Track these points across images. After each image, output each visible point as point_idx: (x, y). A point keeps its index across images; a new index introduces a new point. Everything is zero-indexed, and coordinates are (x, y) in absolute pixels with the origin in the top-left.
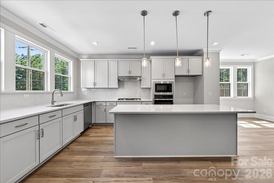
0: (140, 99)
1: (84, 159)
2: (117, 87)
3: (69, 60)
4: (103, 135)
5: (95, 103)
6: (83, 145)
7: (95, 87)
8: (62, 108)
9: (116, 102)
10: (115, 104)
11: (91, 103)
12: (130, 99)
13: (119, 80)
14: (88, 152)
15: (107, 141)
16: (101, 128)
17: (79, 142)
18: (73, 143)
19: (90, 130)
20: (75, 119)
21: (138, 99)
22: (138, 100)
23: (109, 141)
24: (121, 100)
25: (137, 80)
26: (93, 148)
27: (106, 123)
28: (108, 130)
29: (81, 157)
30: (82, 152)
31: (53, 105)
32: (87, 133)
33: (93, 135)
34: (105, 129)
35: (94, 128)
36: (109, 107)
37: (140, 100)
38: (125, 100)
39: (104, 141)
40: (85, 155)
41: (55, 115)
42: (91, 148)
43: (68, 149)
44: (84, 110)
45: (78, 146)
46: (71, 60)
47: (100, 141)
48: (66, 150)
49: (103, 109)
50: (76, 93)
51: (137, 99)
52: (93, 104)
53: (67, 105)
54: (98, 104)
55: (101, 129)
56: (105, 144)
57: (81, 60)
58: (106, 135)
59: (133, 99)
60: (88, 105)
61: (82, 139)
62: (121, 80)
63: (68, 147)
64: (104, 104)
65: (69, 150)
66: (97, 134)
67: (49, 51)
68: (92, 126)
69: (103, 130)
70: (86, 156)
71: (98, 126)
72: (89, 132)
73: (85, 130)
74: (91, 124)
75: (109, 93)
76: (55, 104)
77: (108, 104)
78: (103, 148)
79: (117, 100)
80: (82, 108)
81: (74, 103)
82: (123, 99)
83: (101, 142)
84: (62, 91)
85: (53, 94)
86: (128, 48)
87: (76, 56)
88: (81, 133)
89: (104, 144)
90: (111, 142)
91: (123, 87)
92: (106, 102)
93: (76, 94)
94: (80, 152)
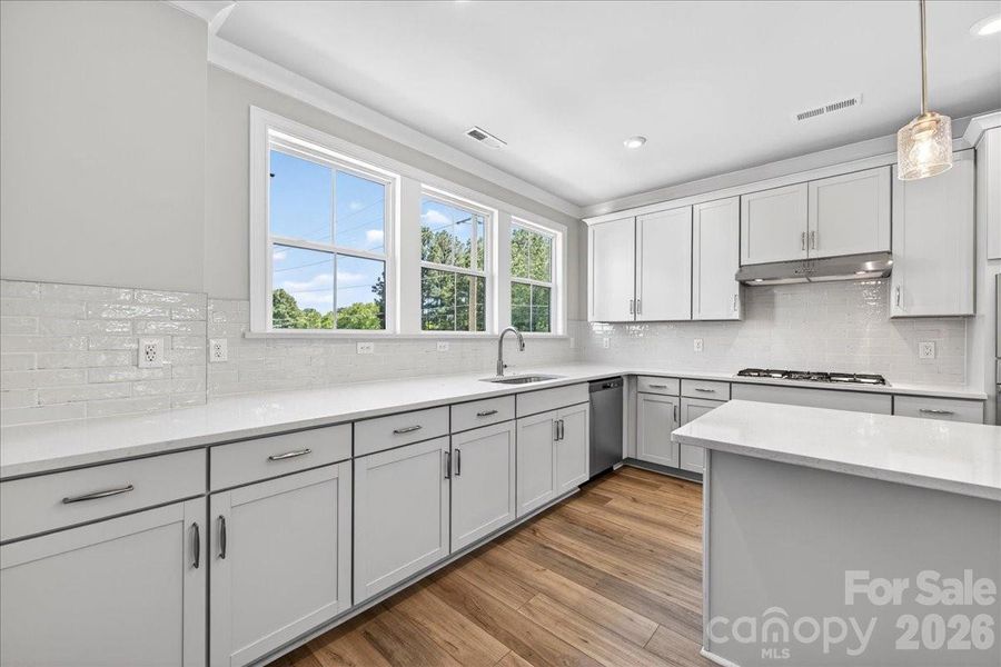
0: (883, 381)
1: (576, 597)
2: (736, 315)
3: (553, 231)
4: (661, 517)
5: (633, 380)
6: (582, 538)
7: (638, 319)
8: (519, 392)
9: (731, 383)
10: (723, 390)
11: (618, 380)
12: (808, 376)
13: (744, 285)
14: (591, 572)
15: (675, 552)
16: (657, 487)
17: (571, 521)
18: (551, 517)
19: (613, 481)
20: (559, 433)
21: (865, 377)
22: (868, 385)
23: (686, 558)
24: (754, 379)
25: (861, 274)
26: (618, 567)
27: (679, 471)
28: (687, 500)
29: (564, 584)
30: (571, 563)
31: (500, 378)
32: (600, 490)
33: (623, 506)
34: (672, 496)
35: (628, 479)
36: (691, 401)
37: (880, 387)
38: (777, 379)
39: (664, 548)
40: (582, 584)
41: (494, 412)
42: (604, 561)
43: (534, 532)
44: (591, 401)
45: (563, 531)
46: (559, 230)
47: (644, 540)
48: (525, 534)
49: (669, 410)
50: (572, 339)
51: (855, 378)
52: (629, 382)
53: (538, 379)
54: (645, 384)
55: (657, 492)
56: (667, 566)
57: (589, 222)
58: (677, 525)
59: (827, 377)
60: (605, 387)
61: (581, 509)
62: (759, 281)
63: (536, 525)
64: (672, 387)
65: (533, 537)
66: (636, 505)
67: (496, 212)
68: (624, 467)
69: (665, 495)
70: (584, 590)
71: (644, 474)
72: (608, 488)
73: (596, 479)
74: (619, 458)
75: (695, 340)
76: (508, 374)
77: (688, 389)
78: (654, 582)
79: (732, 375)
80: (583, 394)
81: (561, 374)
82: (768, 371)
83: (651, 548)
84: (523, 333)
85: (501, 342)
86: (800, 117)
87: (572, 212)
88: (580, 486)
89: (659, 563)
90: (692, 565)
91: (771, 317)
92: (680, 379)
93: (572, 345)
94: (567, 560)
